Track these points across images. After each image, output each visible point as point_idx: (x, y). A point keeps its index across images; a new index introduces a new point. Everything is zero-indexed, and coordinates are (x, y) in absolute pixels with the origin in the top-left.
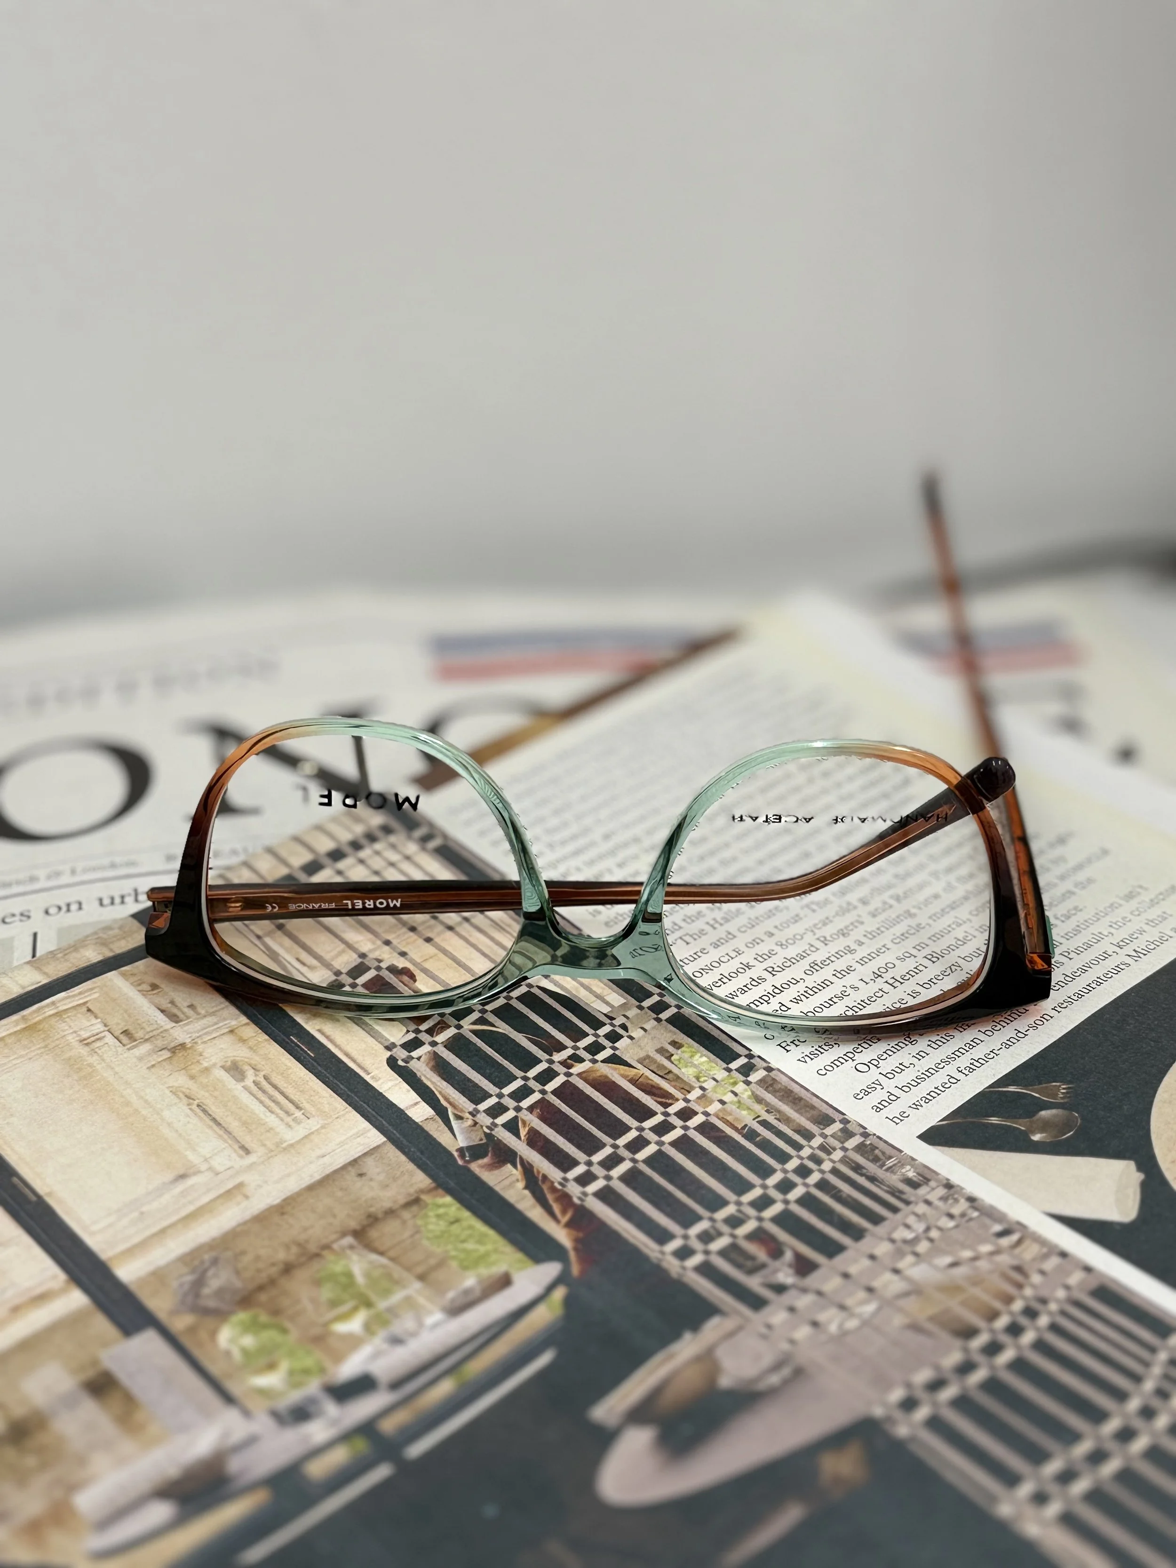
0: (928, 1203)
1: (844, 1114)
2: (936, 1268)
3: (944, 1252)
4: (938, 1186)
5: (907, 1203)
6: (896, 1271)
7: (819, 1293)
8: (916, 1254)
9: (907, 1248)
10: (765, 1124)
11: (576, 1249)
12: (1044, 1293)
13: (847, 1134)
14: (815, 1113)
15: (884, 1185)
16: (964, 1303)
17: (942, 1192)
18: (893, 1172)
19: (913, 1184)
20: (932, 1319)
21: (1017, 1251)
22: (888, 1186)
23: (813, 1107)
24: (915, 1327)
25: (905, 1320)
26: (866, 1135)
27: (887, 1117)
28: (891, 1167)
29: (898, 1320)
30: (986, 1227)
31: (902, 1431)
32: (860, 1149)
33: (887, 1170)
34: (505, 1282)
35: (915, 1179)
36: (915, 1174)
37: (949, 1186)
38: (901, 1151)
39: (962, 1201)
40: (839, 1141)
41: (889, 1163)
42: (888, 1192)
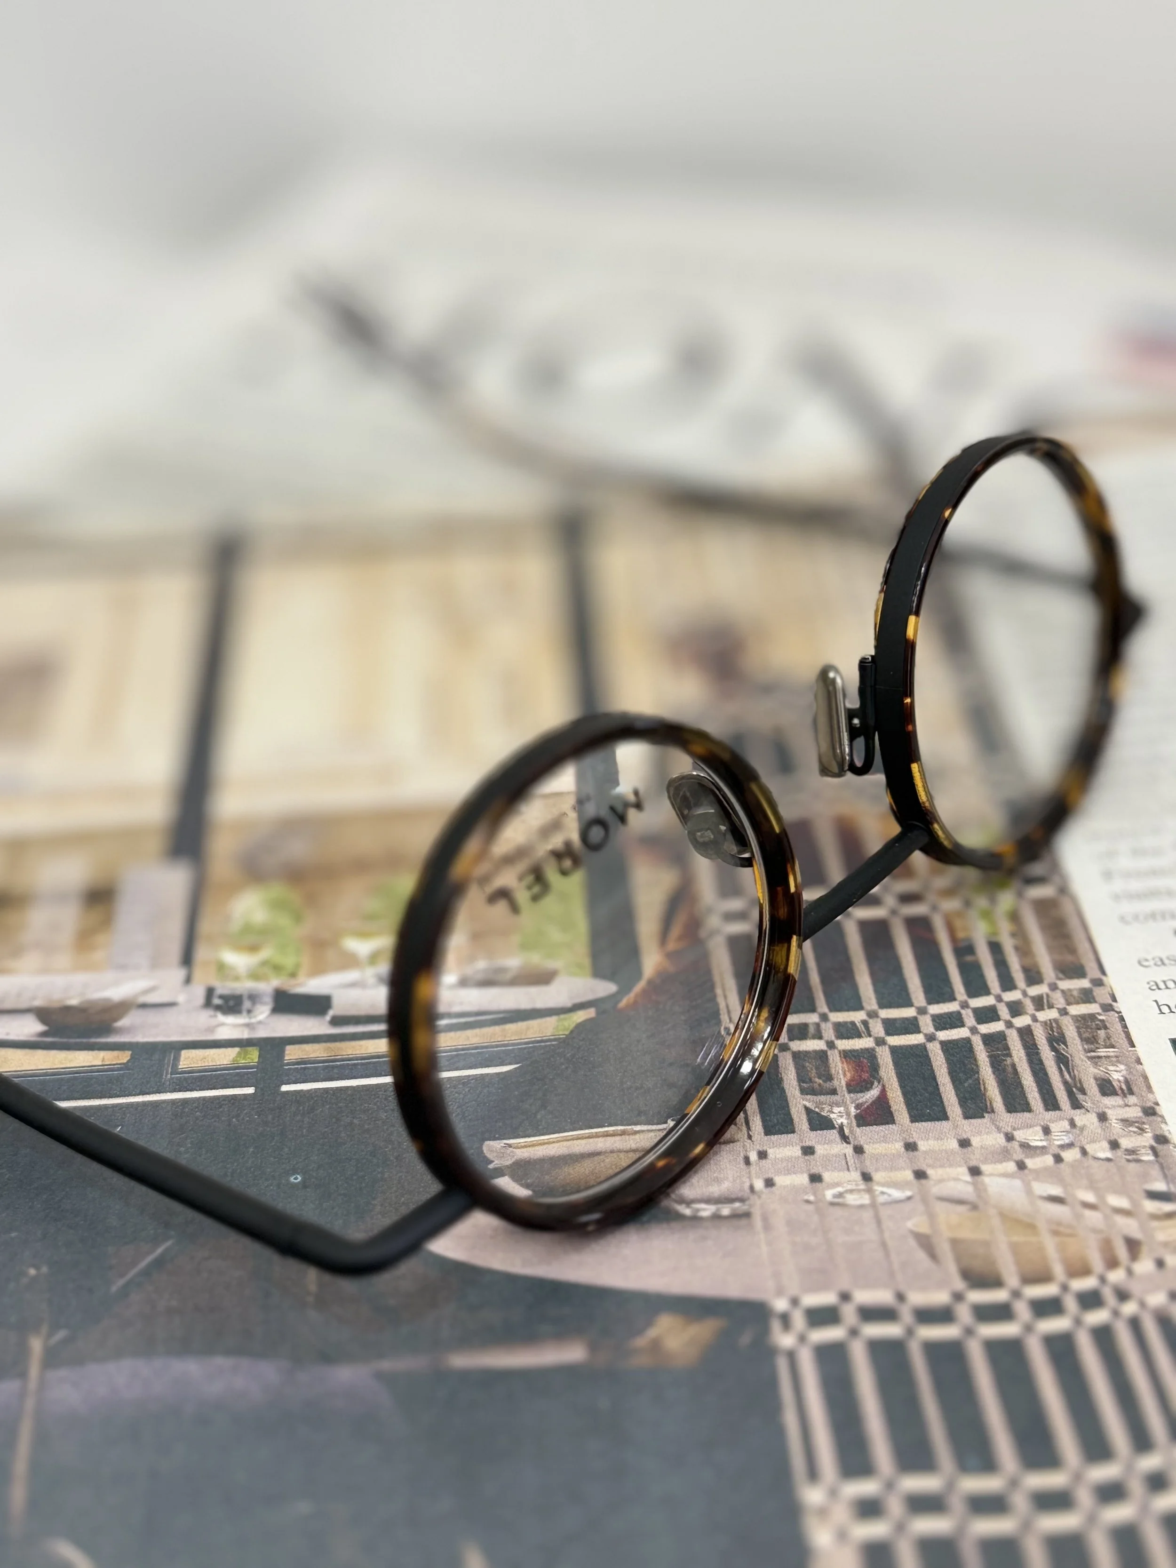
0: (1103, 1117)
1: (1104, 973)
2: (1029, 1192)
3: (1060, 1180)
4: (1136, 1105)
5: (1076, 1105)
6: (975, 1171)
7: (859, 1150)
8: (1021, 1166)
9: (1019, 1154)
10: (995, 948)
11: (650, 982)
12: (1135, 1288)
13: (1087, 997)
14: (1069, 958)
15: (1069, 1073)
16: (1015, 1249)
17: (1134, 1113)
18: (1096, 1065)
19: (1106, 1088)
20: (955, 1243)
21: (1155, 1224)
22: (1073, 1078)
23: (1073, 951)
24: (926, 1243)
25: (924, 1229)
26: (1107, 1008)
27: (1156, 1001)
28: (1099, 1057)
29: (918, 1223)
30: (1145, 1177)
31: (785, 1340)
32: (1085, 1022)
33: (1091, 1058)
34: (543, 978)
35: (1115, 1084)
36: (1121, 1079)
37: (1150, 1112)
38: (1133, 1046)
39: (1149, 1135)
40: (1066, 1000)
41: (1102, 1052)
42: (1065, 1083)
